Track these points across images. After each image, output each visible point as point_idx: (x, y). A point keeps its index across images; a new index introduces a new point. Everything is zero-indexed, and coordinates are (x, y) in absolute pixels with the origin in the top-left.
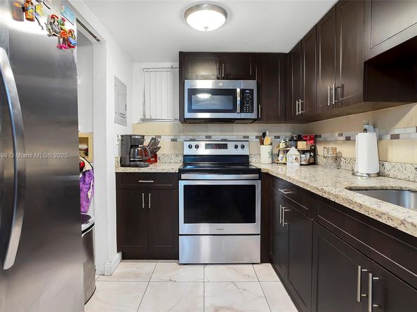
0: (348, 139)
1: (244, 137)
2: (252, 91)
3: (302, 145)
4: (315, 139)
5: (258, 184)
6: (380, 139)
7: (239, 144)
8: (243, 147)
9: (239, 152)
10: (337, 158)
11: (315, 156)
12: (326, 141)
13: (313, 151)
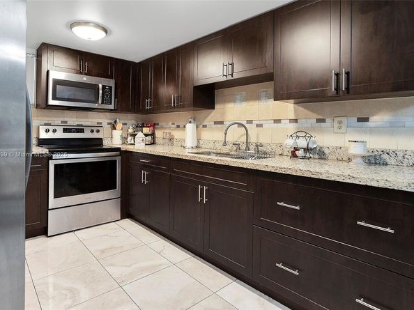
0: (178, 126)
1: (98, 123)
2: (111, 88)
3: (146, 130)
4: (154, 126)
5: (118, 159)
6: (197, 127)
7: (95, 129)
8: (98, 131)
9: (95, 135)
10: (171, 139)
11: (154, 139)
12: (162, 128)
13: (153, 135)
